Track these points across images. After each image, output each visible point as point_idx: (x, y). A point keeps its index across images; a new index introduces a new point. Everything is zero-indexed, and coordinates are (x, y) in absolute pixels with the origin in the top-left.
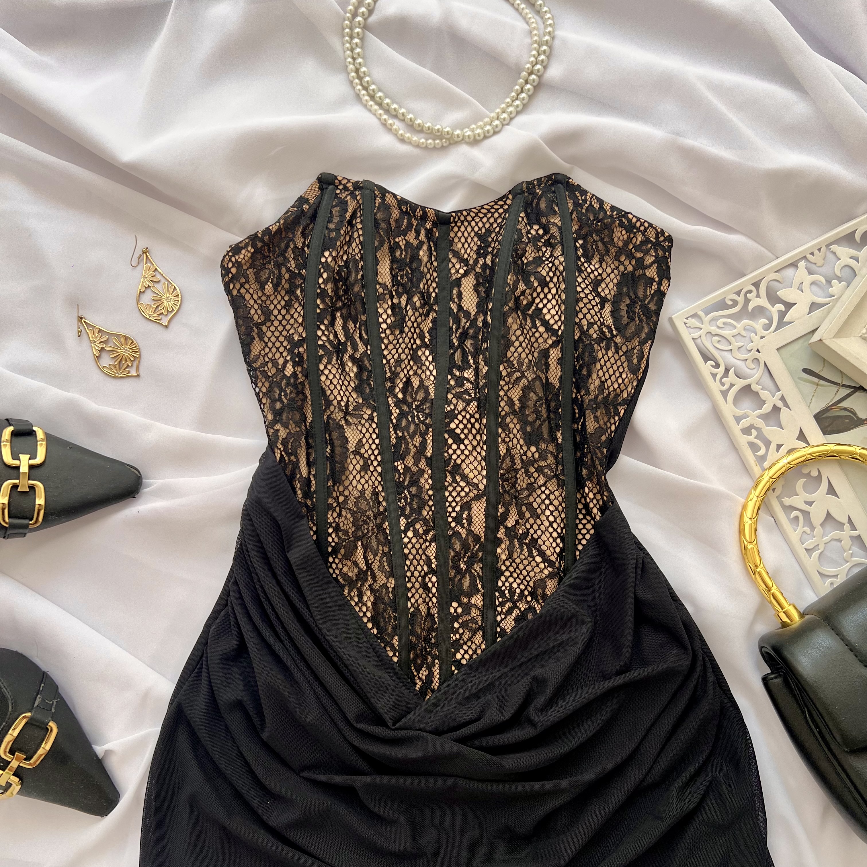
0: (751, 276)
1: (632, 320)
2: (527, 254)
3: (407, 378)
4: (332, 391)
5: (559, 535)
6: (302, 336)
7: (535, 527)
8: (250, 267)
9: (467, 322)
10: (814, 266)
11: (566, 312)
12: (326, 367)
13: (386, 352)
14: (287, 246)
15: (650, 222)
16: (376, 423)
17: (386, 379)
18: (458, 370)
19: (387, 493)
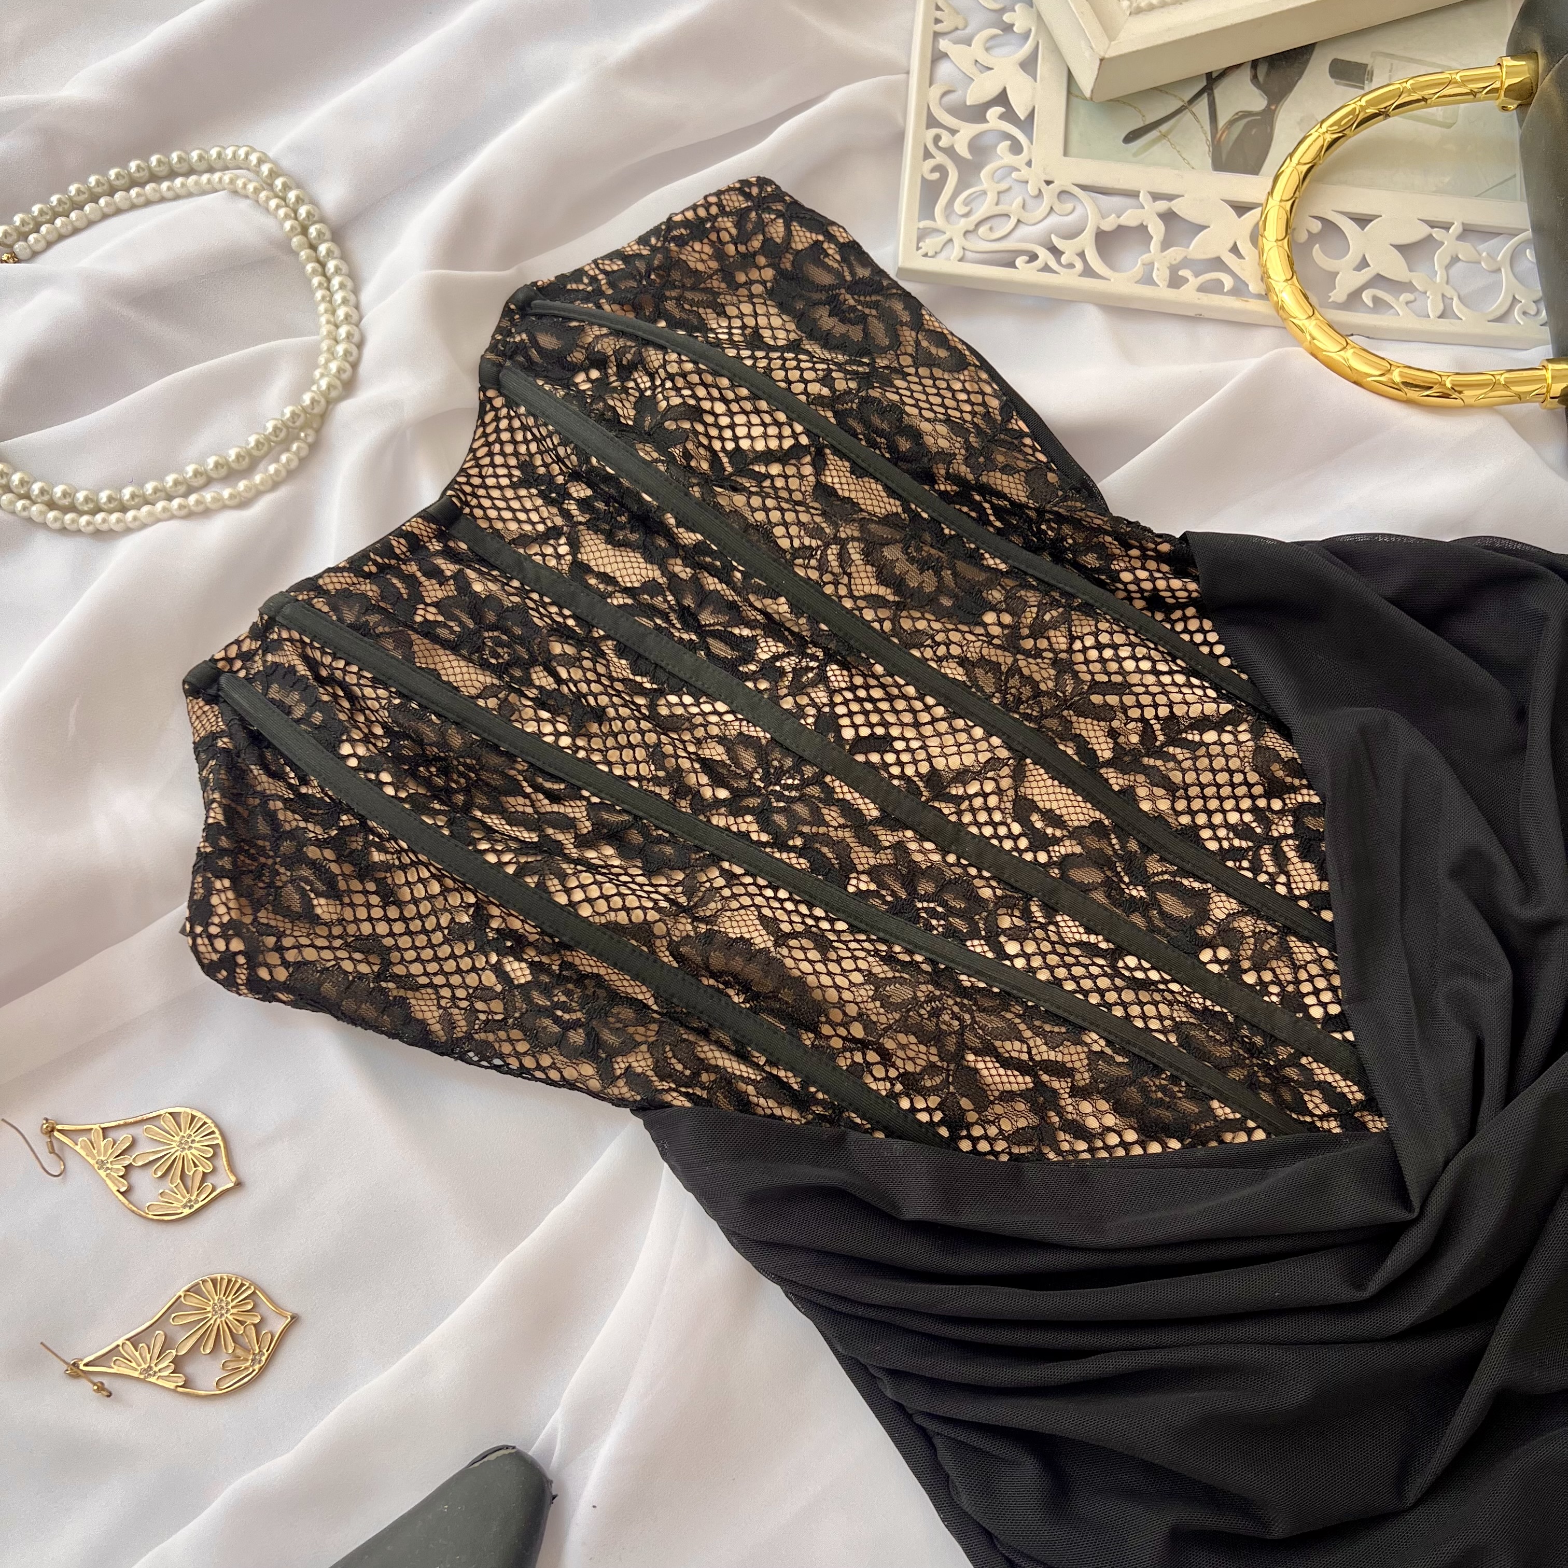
0: (913, 122)
1: (863, 319)
2: (620, 411)
3: (697, 761)
4: (624, 908)
5: (1184, 672)
6: (470, 905)
7: (1146, 700)
8: (256, 911)
9: (666, 598)
10: (959, 32)
12: (568, 891)
13: (618, 771)
14: (271, 817)
15: (714, 190)
16: (747, 873)
17: (672, 803)
18: (746, 662)
19: (900, 940)
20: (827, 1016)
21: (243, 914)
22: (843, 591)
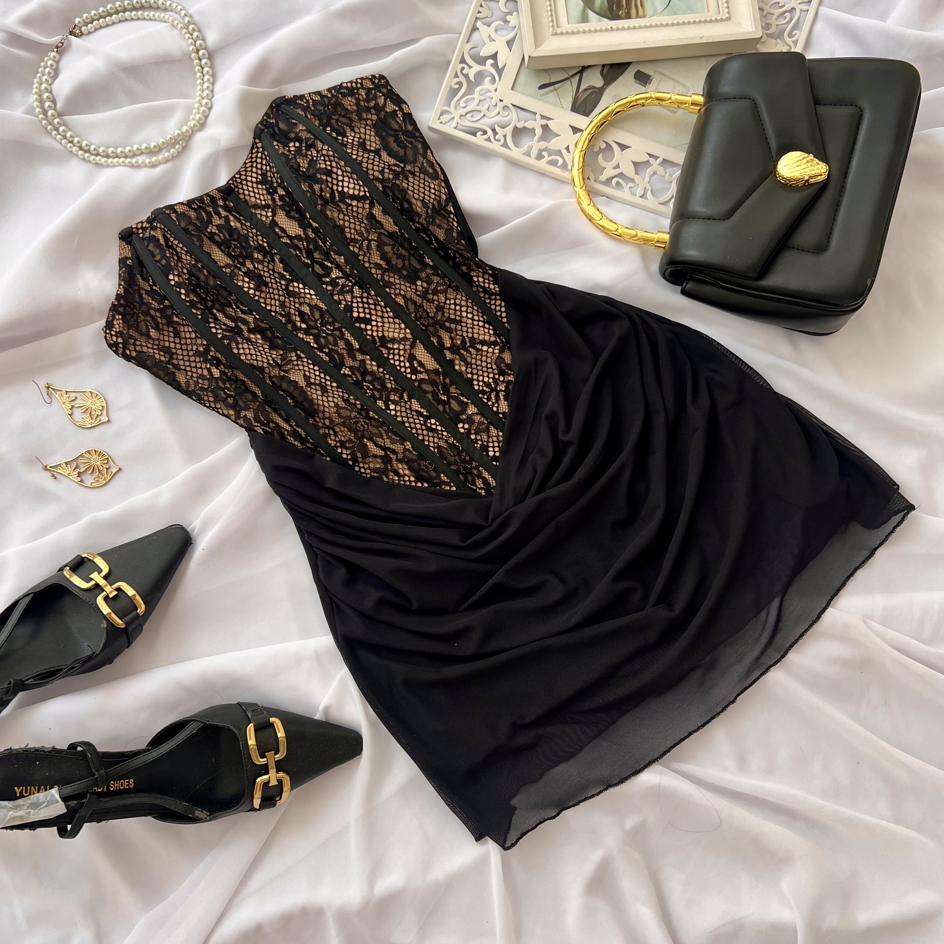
0: (455, 59)
1: (405, 147)
2: (301, 164)
3: (297, 311)
4: (256, 360)
6: (204, 345)
7: (465, 329)
8: (129, 329)
9: (303, 243)
10: (487, 19)
12: (238, 349)
13: (268, 308)
14: (141, 296)
15: (360, 77)
16: (305, 357)
17: (285, 325)
18: (326, 277)
19: (353, 394)
20: (318, 414)
21: (124, 329)
22: (366, 259)
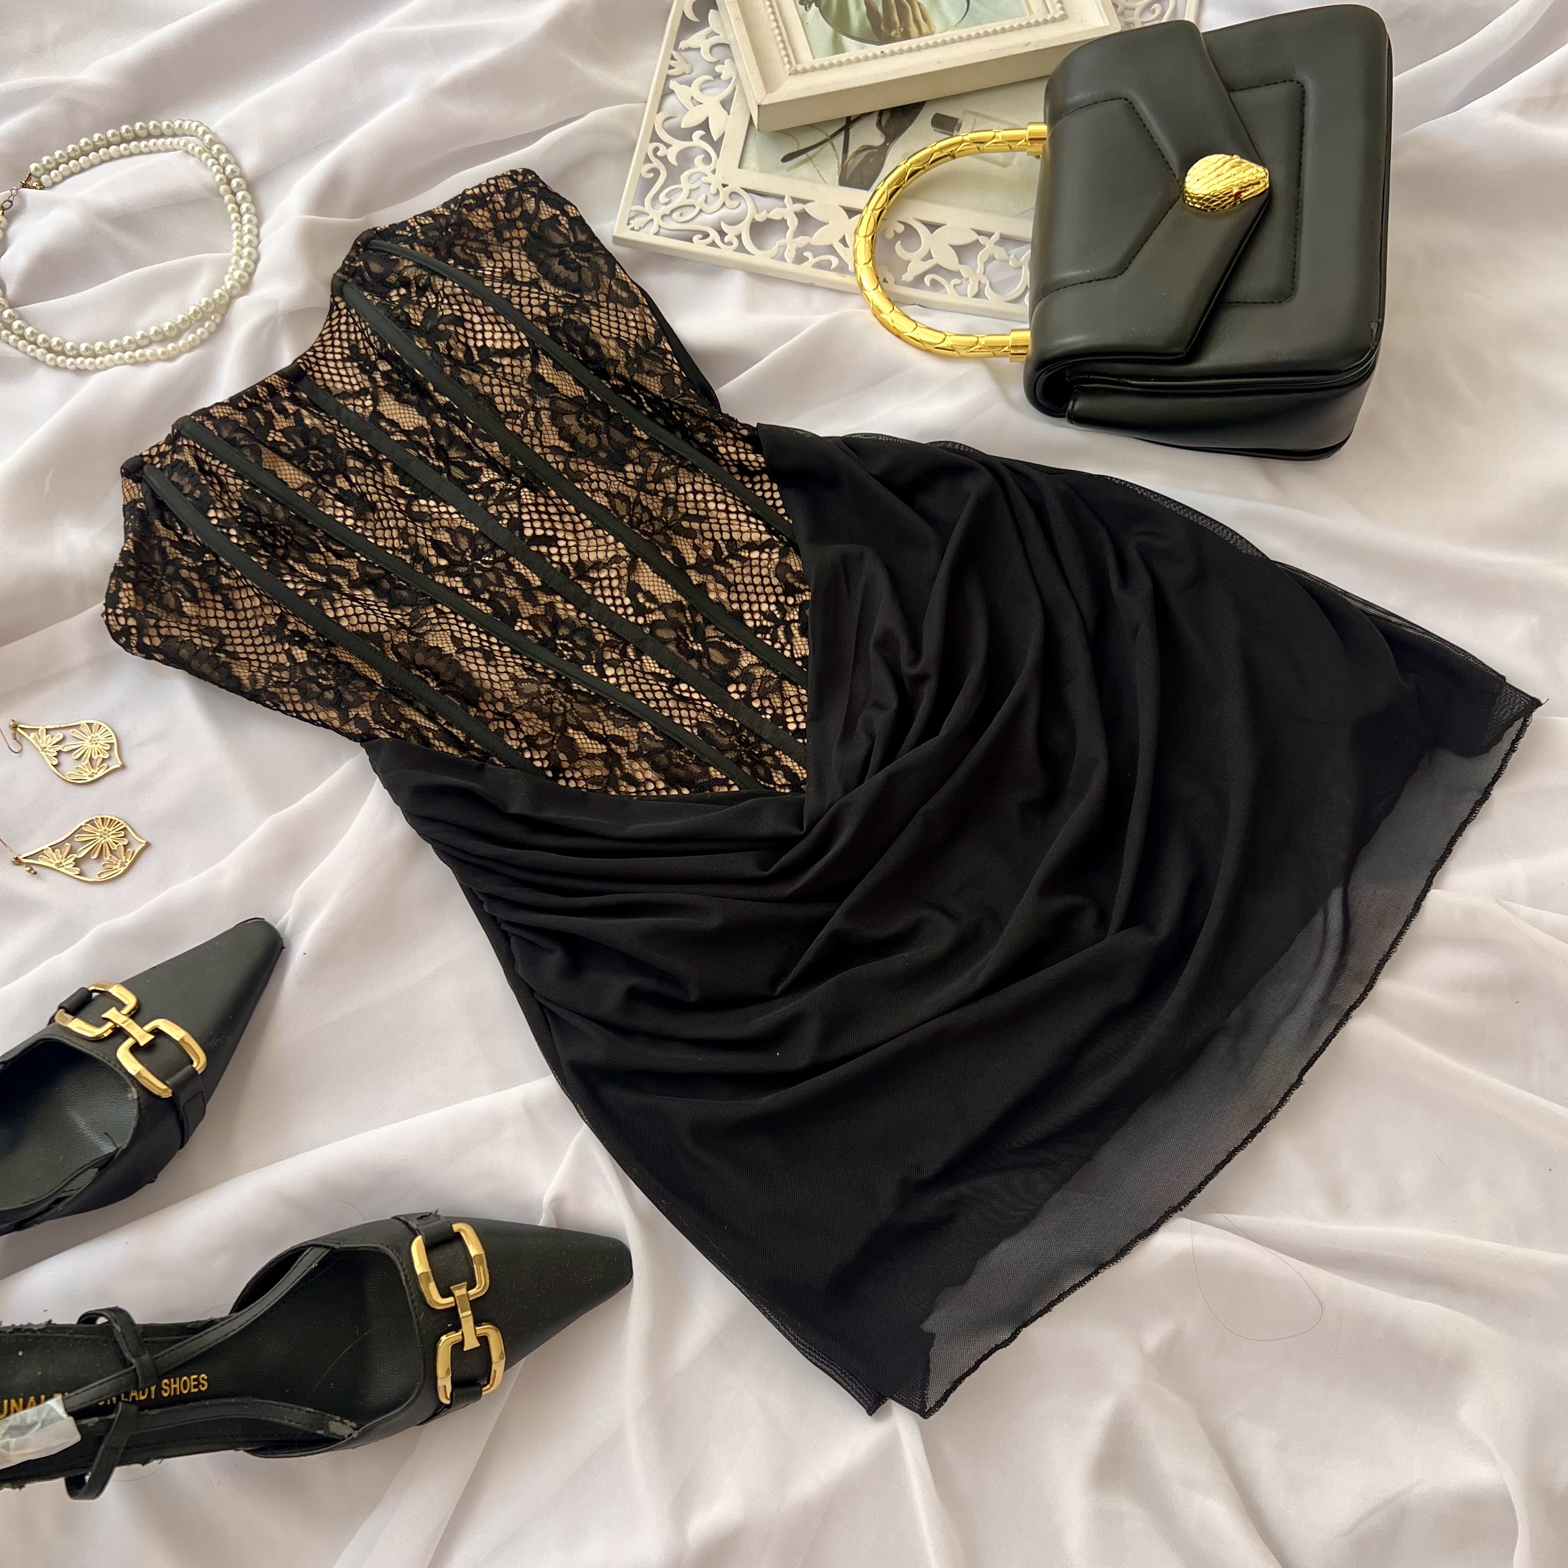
0: (642, 137)
1: (579, 268)
2: (412, 316)
3: (430, 540)
4: (367, 622)
5: (747, 513)
6: (276, 614)
7: (715, 527)
8: (146, 604)
9: (428, 438)
10: (685, 76)
11: (510, 319)
12: (335, 610)
13: (381, 544)
14: (163, 551)
16: (452, 612)
17: (412, 567)
18: (472, 483)
19: (540, 660)
20: (483, 697)
21: (137, 604)
22: (535, 441)
